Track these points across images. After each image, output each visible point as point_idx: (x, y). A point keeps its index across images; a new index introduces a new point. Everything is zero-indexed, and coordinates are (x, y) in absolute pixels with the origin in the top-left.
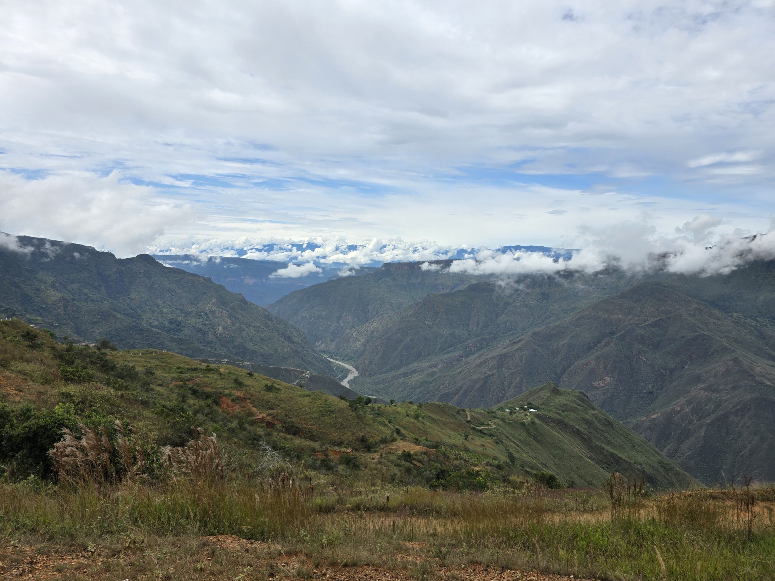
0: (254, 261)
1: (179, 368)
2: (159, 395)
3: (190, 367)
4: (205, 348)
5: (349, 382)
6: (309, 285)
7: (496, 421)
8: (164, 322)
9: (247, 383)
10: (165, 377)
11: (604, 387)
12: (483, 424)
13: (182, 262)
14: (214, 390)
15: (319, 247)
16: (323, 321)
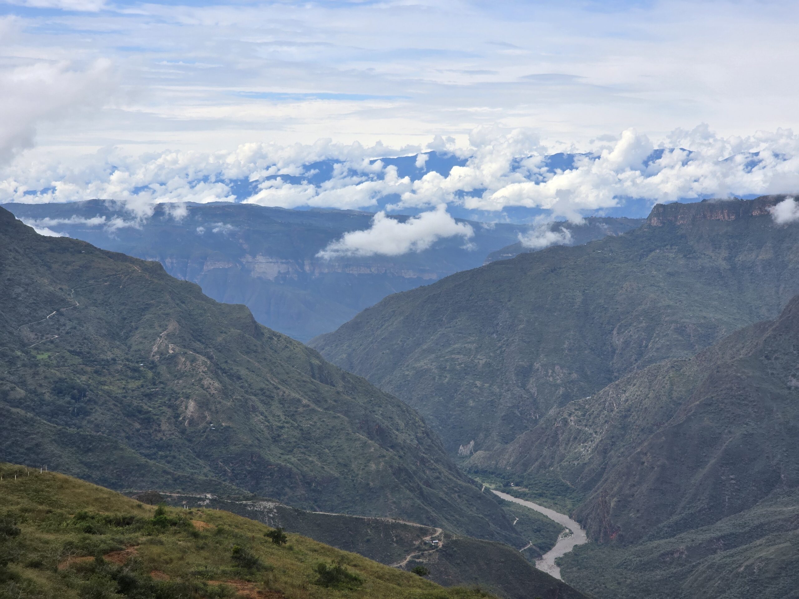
5: (559, 562)
6: (434, 277)
15: (463, 163)
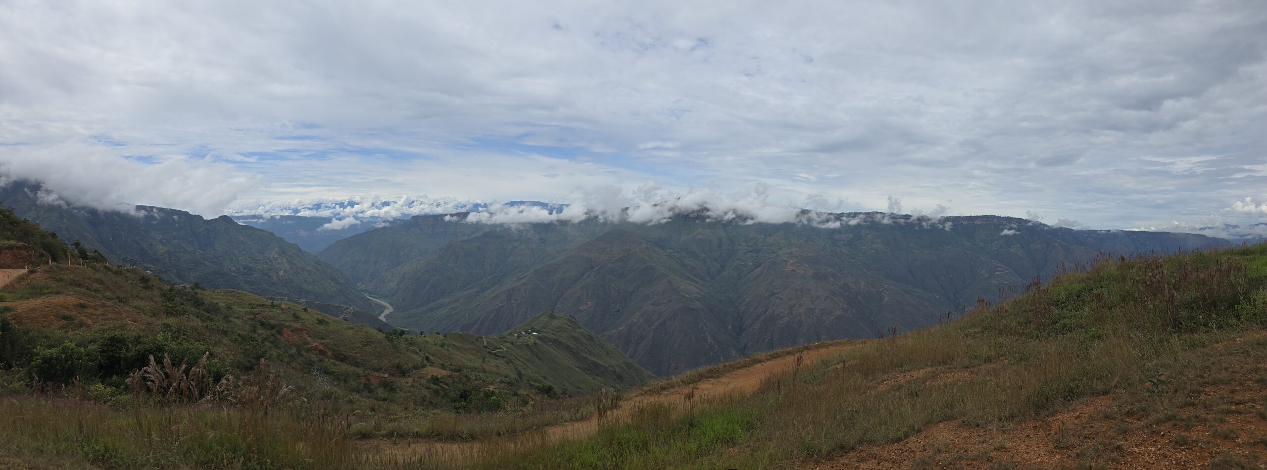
0: (306, 218)
1: (251, 304)
2: (236, 326)
3: (259, 303)
4: (271, 288)
5: (385, 317)
7: (506, 344)
8: (240, 268)
9: (303, 317)
10: (240, 311)
11: (587, 310)
12: (496, 348)
13: (251, 220)
14: (278, 322)
16: (363, 265)
